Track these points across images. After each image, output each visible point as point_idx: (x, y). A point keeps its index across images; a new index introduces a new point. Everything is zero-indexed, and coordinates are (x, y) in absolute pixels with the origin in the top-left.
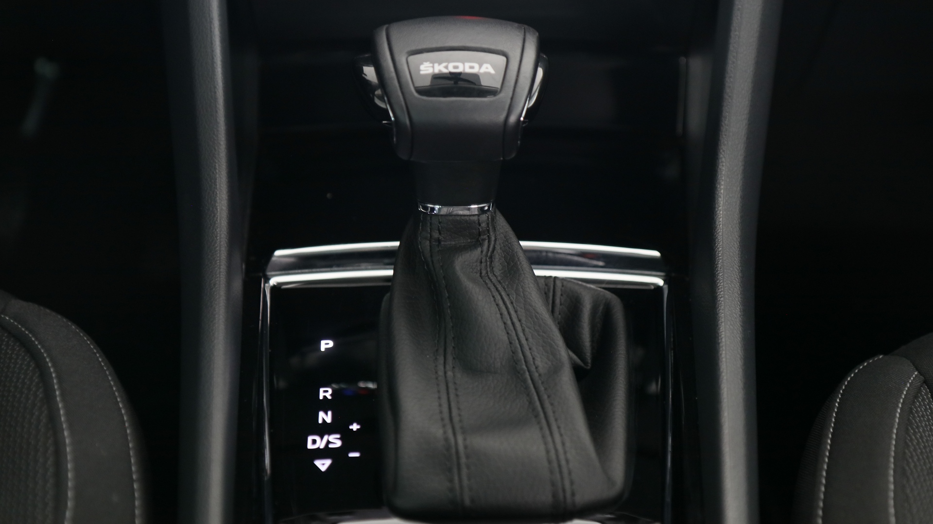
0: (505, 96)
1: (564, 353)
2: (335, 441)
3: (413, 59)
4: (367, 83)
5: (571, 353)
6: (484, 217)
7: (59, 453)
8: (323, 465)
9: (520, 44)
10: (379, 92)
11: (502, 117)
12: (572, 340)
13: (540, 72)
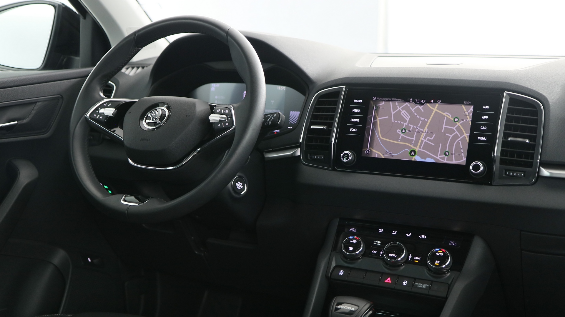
9: (364, 305)
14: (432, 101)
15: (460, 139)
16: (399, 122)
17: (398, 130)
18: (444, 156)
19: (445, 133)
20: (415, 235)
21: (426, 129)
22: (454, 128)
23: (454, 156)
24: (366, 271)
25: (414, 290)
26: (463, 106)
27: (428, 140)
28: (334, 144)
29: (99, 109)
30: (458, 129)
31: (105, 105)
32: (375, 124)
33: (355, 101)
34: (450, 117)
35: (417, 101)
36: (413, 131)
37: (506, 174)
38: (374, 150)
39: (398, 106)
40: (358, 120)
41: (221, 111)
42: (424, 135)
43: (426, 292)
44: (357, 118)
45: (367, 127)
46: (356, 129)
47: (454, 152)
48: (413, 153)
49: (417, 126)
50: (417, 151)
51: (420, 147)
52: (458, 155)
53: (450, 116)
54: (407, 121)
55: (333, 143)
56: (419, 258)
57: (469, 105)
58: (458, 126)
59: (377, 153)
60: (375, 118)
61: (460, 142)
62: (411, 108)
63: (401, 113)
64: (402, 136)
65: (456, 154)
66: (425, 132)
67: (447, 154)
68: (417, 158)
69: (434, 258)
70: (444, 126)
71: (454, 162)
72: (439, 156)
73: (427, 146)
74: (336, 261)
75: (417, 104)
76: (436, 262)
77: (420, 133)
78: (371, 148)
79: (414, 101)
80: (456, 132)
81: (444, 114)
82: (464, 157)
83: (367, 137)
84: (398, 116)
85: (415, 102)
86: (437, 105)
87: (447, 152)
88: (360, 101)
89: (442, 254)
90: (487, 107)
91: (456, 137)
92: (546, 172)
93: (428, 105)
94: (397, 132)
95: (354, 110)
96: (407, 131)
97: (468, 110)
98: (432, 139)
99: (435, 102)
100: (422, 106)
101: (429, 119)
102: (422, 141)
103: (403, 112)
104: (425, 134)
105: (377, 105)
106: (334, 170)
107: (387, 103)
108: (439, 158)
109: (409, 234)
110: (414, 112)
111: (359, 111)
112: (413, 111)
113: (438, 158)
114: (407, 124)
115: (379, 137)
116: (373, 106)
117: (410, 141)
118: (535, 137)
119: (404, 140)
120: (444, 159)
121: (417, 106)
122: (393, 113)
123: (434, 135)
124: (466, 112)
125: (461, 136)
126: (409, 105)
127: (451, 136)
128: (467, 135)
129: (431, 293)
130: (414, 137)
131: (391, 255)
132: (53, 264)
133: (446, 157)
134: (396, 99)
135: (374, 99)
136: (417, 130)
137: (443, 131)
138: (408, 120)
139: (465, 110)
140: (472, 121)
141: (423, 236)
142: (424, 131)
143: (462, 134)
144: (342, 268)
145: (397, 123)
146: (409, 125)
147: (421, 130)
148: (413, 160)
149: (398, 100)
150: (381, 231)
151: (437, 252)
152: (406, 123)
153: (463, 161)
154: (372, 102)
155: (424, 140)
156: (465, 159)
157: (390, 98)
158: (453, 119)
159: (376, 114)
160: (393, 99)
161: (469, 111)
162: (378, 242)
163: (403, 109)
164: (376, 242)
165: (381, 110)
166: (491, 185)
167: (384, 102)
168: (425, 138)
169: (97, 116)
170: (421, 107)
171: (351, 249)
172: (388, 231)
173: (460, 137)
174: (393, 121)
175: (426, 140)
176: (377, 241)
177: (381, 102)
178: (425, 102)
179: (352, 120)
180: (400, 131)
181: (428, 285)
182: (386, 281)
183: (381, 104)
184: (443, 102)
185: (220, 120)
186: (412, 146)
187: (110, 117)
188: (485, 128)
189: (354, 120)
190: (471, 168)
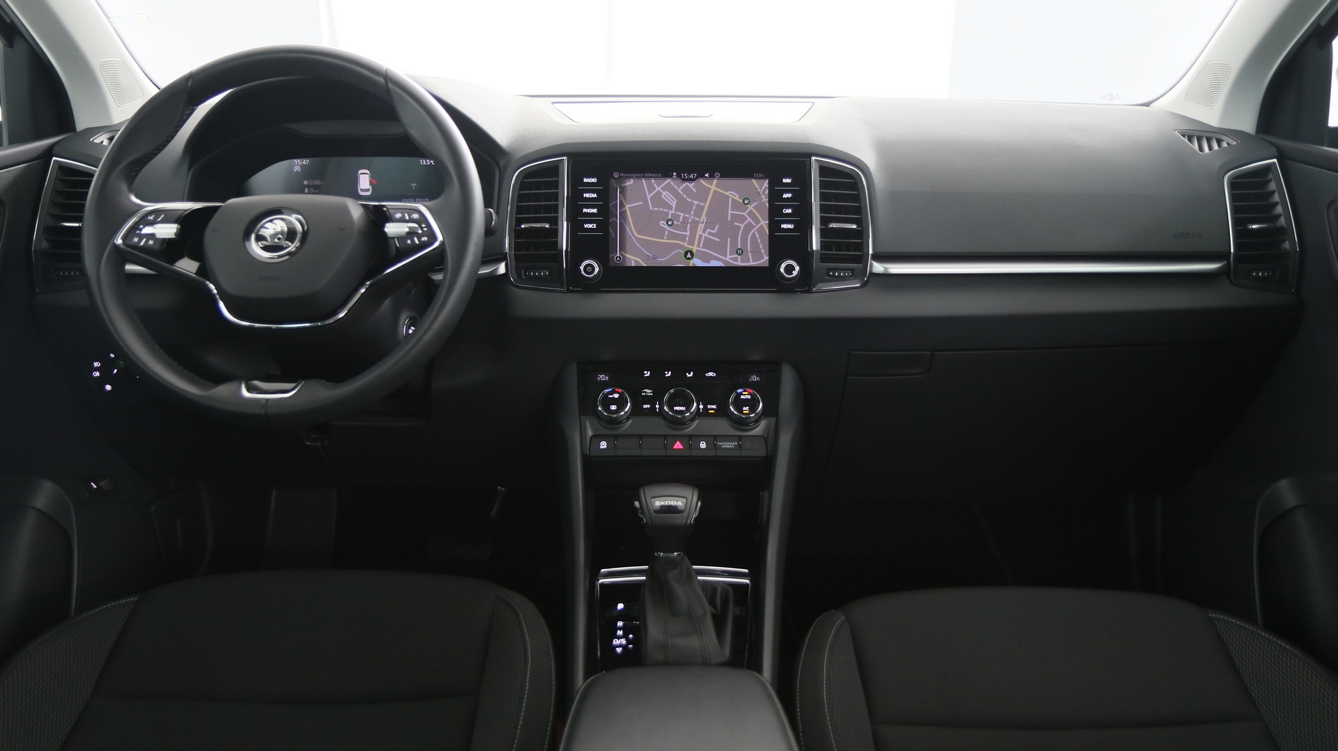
0: (686, 514)
1: (708, 608)
2: (623, 641)
3: (653, 500)
4: (636, 508)
5: (712, 608)
6: (679, 557)
7: (525, 643)
8: (619, 650)
9: (691, 494)
10: (640, 511)
11: (685, 521)
12: (712, 602)
13: (699, 503)
14: (707, 175)
15: (755, 229)
16: (661, 209)
17: (661, 222)
18: (737, 256)
19: (732, 222)
20: (700, 374)
21: (704, 218)
22: (745, 214)
23: (750, 255)
24: (641, 437)
25: (720, 453)
26: (754, 181)
27: (709, 233)
28: (566, 251)
29: (141, 227)
30: (751, 214)
31: (151, 218)
32: (623, 214)
33: (585, 180)
34: (737, 198)
35: (684, 177)
36: (685, 222)
37: (829, 275)
38: (628, 256)
39: (655, 185)
40: (595, 211)
41: (403, 216)
42: (701, 226)
43: (737, 453)
44: (593, 207)
45: (610, 221)
46: (595, 225)
47: (749, 250)
48: (689, 256)
49: (689, 214)
50: (694, 251)
51: (698, 246)
52: (756, 253)
53: (737, 196)
54: (672, 207)
55: (564, 248)
56: (714, 407)
57: (762, 178)
58: (751, 210)
59: (634, 260)
60: (622, 205)
61: (756, 233)
62: (676, 187)
63: (663, 196)
64: (669, 231)
65: (753, 252)
66: (702, 223)
67: (740, 252)
68: (697, 262)
69: (739, 404)
70: (730, 212)
71: (752, 263)
72: (728, 257)
73: (708, 243)
74: (593, 429)
75: (685, 180)
76: (744, 408)
77: (695, 225)
78: (623, 253)
79: (679, 176)
80: (749, 219)
81: (727, 194)
82: (765, 256)
83: (614, 236)
84: (657, 199)
85: (681, 178)
86: (715, 181)
87: (740, 249)
88: (594, 180)
89: (749, 397)
90: (788, 181)
91: (750, 227)
92: (878, 268)
93: (702, 181)
94: (661, 224)
95: (586, 195)
96: (675, 222)
97: (761, 187)
98: (715, 232)
99: (712, 176)
100: (693, 184)
101: (705, 203)
102: (701, 236)
103: (665, 193)
104: (703, 225)
105: (622, 185)
106: (569, 291)
107: (638, 181)
108: (730, 259)
109: (689, 374)
110: (681, 193)
111: (595, 196)
112: (679, 191)
113: (727, 259)
114: (673, 212)
115: (633, 235)
116: (616, 186)
117: (682, 238)
118: (861, 219)
119: (671, 236)
120: (736, 260)
121: (685, 184)
122: (649, 197)
123: (717, 226)
124: (759, 190)
125: (757, 225)
126: (672, 183)
127: (742, 226)
128: (764, 223)
129: (745, 453)
130: (687, 232)
131: (676, 408)
132: (34, 508)
133: (739, 257)
134: (650, 175)
135: (616, 175)
136: (690, 221)
137: (729, 220)
138: (674, 206)
139: (757, 187)
140: (770, 202)
141: (711, 374)
142: (701, 220)
143: (758, 222)
144: (603, 437)
145: (658, 211)
146: (677, 213)
147: (697, 219)
148: (691, 265)
149: (654, 175)
150: (647, 374)
151: (741, 394)
152: (671, 210)
153: (764, 260)
154: (613, 181)
155: (704, 235)
156: (766, 258)
157: (641, 173)
158: (741, 201)
159: (622, 199)
160: (646, 175)
161: (763, 188)
162: (649, 392)
163: (664, 189)
164: (646, 392)
165: (629, 193)
166: (809, 291)
167: (632, 180)
168: (704, 232)
169: (140, 241)
170: (691, 185)
171: (613, 407)
172: (656, 373)
173: (755, 226)
174: (651, 209)
175: (706, 235)
176: (646, 390)
177: (628, 180)
178: (697, 178)
179: (585, 210)
180: (665, 223)
181: (736, 443)
182: (675, 447)
183: (627, 184)
184: (724, 176)
185: (408, 233)
186: (686, 244)
187: (170, 240)
188: (789, 211)
189: (588, 211)
190: (782, 270)
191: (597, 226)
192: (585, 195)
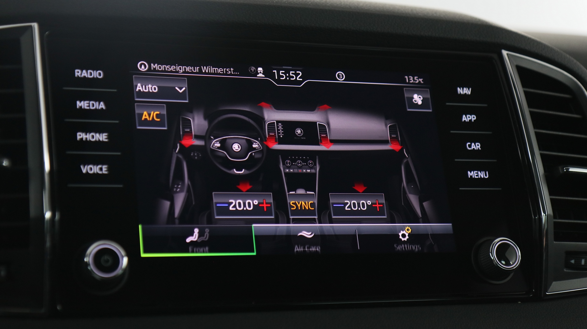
26: (404, 89)
33: (78, 73)
35: (279, 76)
40: (103, 137)
44: (97, 129)
46: (105, 168)
79: (269, 74)
90: (466, 91)
95: (83, 105)
111: (102, 106)
140: (439, 129)
154: (137, 78)
179: (81, 136)
188: (476, 146)
189: (88, 137)
190: (494, 256)
191: (109, 169)
192: (79, 104)
